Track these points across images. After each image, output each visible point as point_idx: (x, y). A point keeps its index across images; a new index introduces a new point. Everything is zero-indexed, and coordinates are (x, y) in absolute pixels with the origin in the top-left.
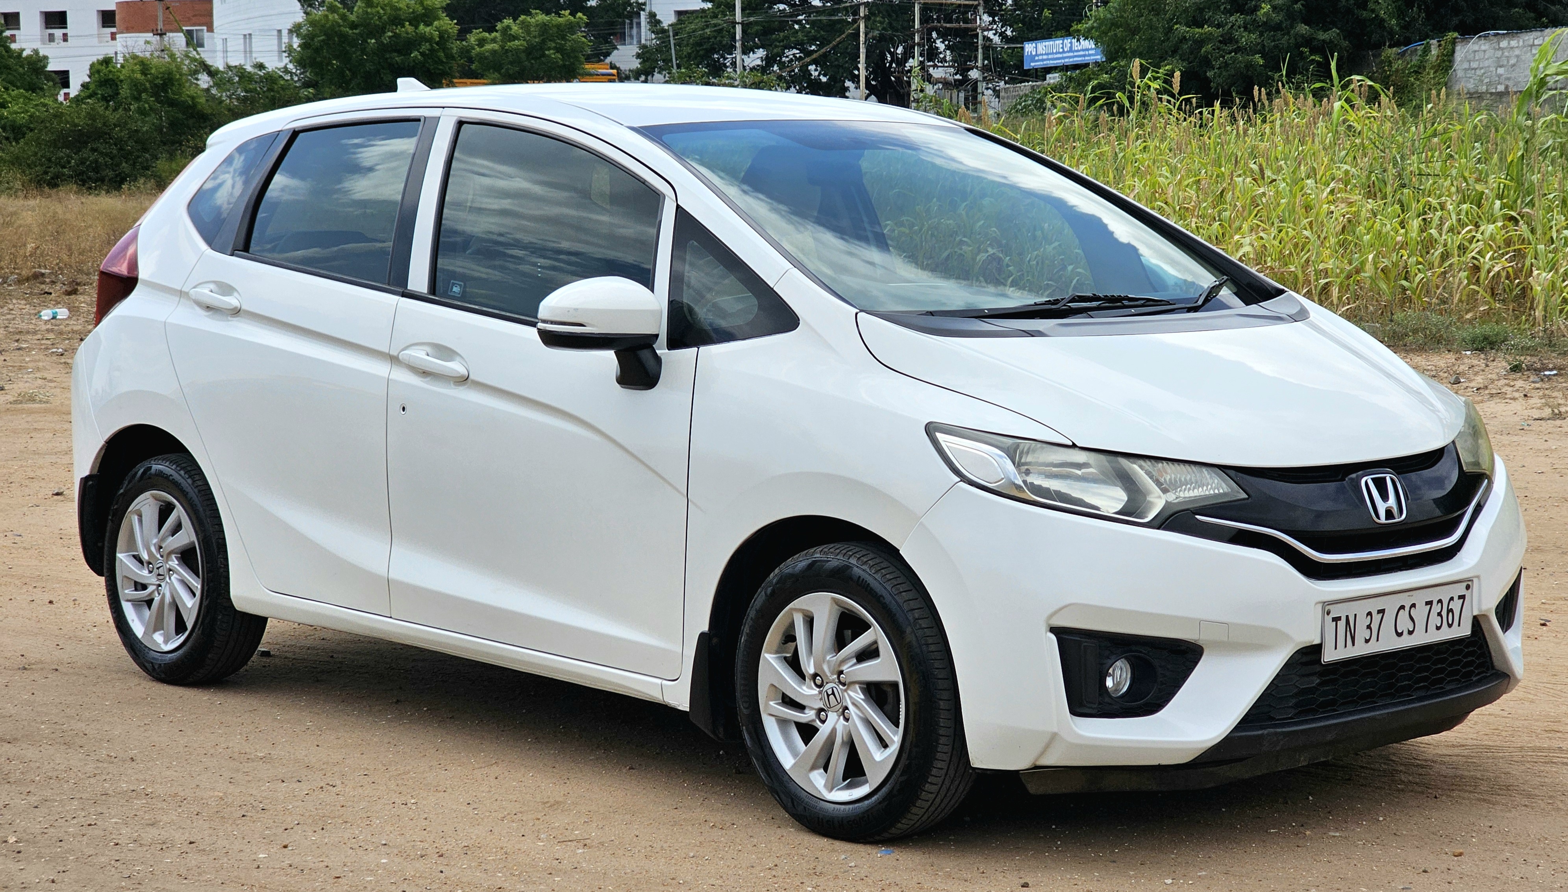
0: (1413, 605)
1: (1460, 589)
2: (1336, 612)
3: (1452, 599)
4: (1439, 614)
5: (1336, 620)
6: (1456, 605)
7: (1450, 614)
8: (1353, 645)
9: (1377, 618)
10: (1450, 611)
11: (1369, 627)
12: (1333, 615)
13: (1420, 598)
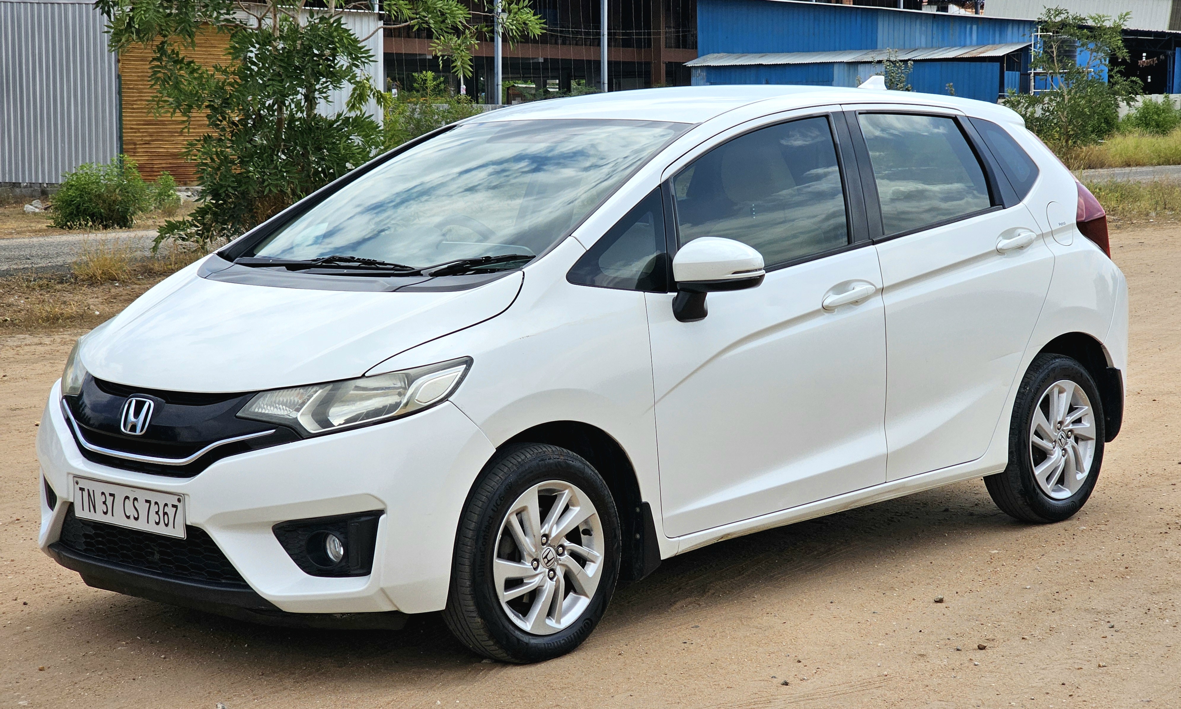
0: (135, 499)
1: (174, 500)
2: (83, 484)
3: (166, 505)
4: (157, 513)
5: (82, 489)
6: (170, 511)
7: (166, 516)
8: (95, 512)
9: (110, 499)
10: (165, 514)
11: (104, 503)
12: (80, 485)
13: (142, 496)
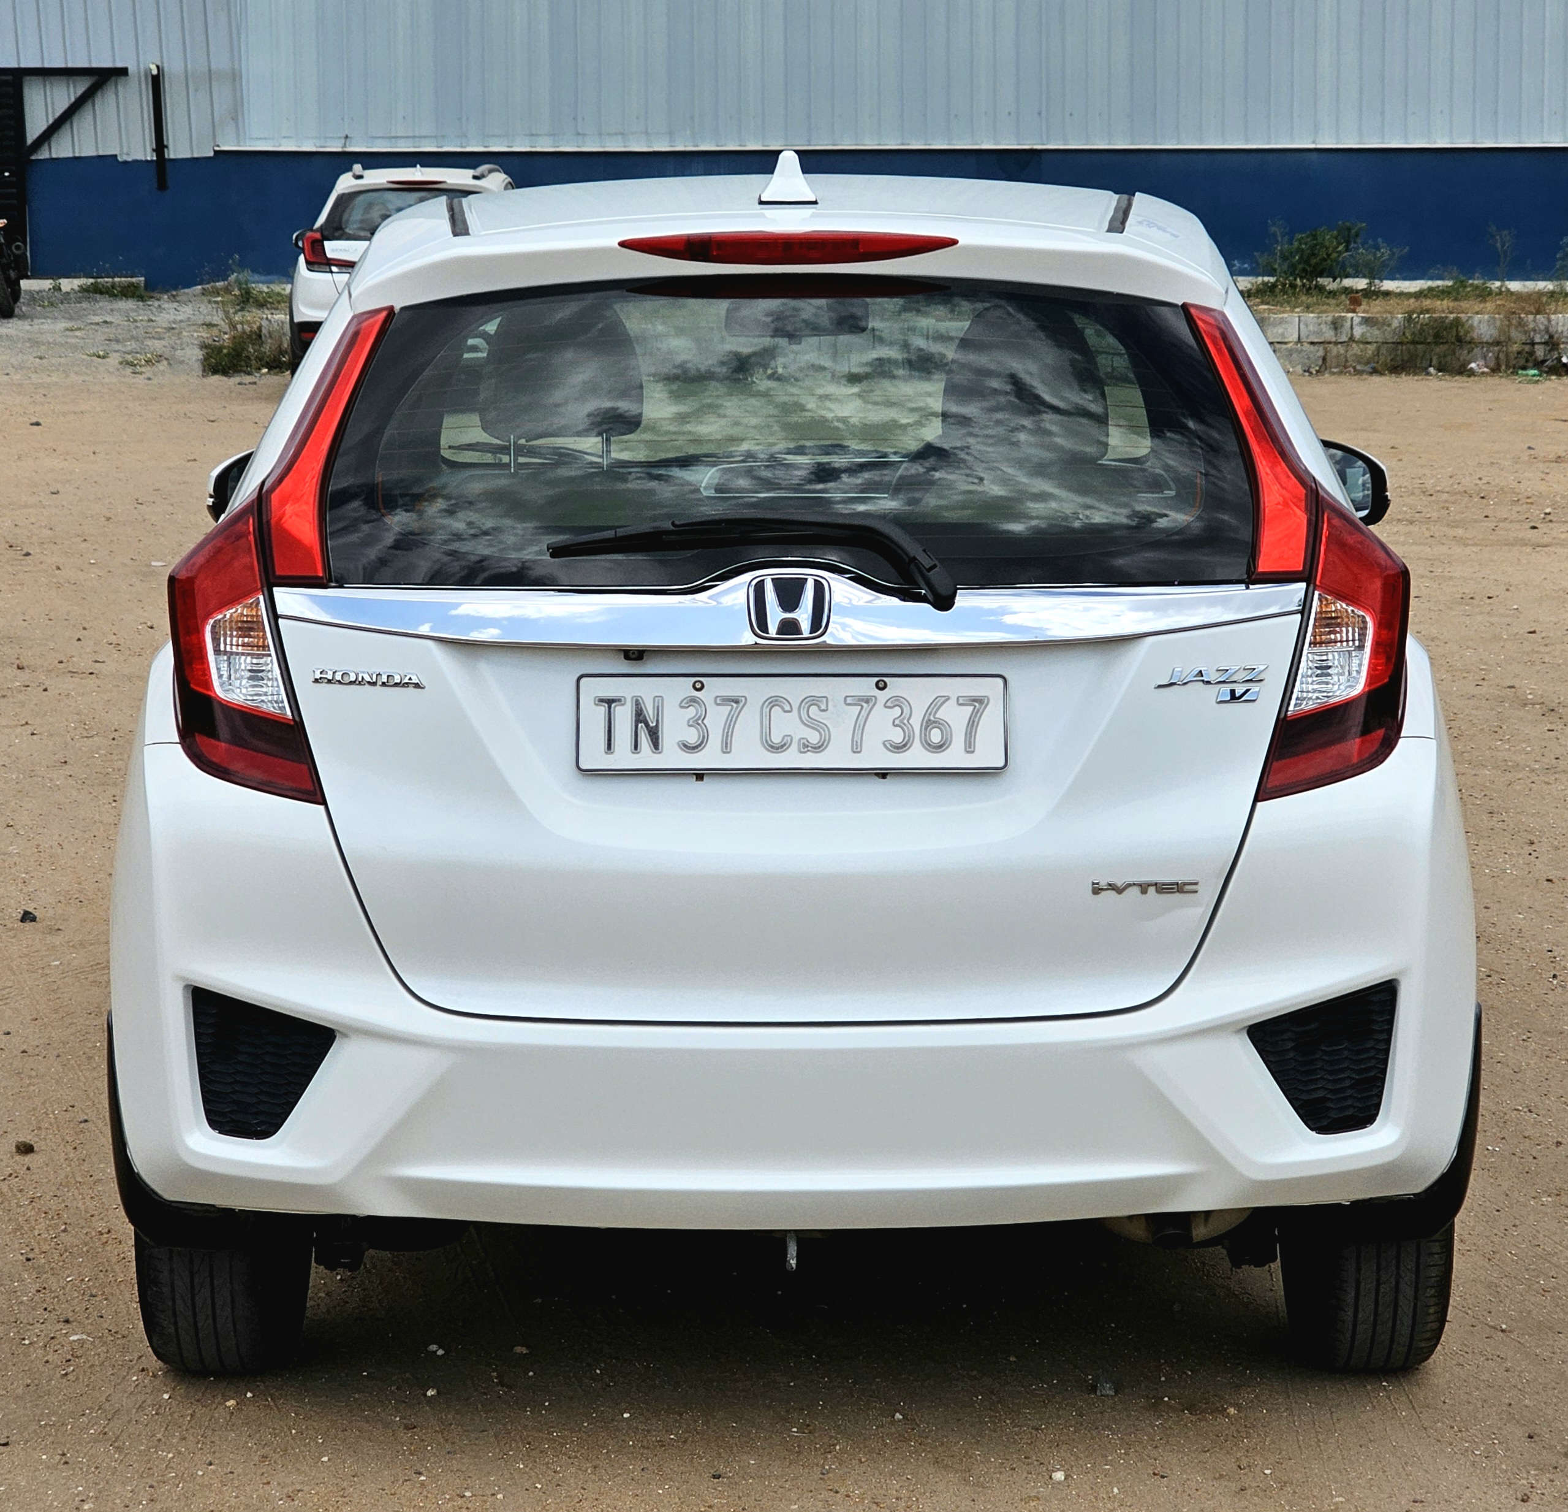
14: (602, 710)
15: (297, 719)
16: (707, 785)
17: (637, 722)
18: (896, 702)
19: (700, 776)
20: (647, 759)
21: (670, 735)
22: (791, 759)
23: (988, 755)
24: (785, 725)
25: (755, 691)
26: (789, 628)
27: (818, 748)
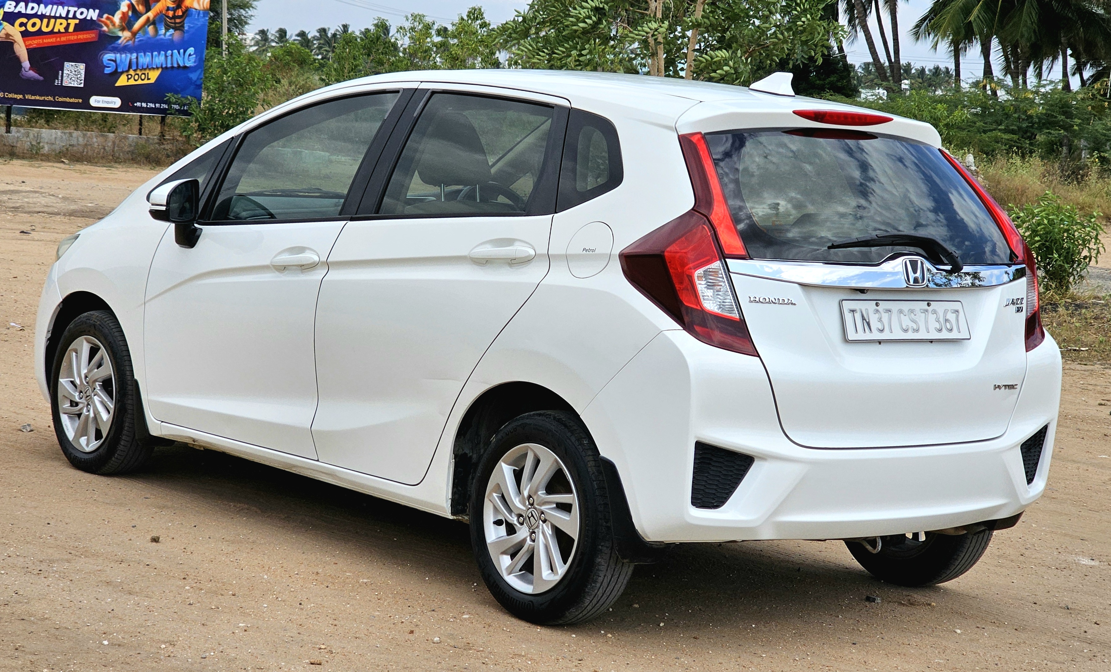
14: (851, 314)
15: (742, 318)
16: (882, 346)
17: (863, 320)
18: (934, 312)
19: (880, 342)
20: (868, 336)
21: (875, 324)
22: (910, 335)
23: (965, 335)
24: (906, 322)
25: (894, 306)
26: (916, 280)
27: (917, 331)
